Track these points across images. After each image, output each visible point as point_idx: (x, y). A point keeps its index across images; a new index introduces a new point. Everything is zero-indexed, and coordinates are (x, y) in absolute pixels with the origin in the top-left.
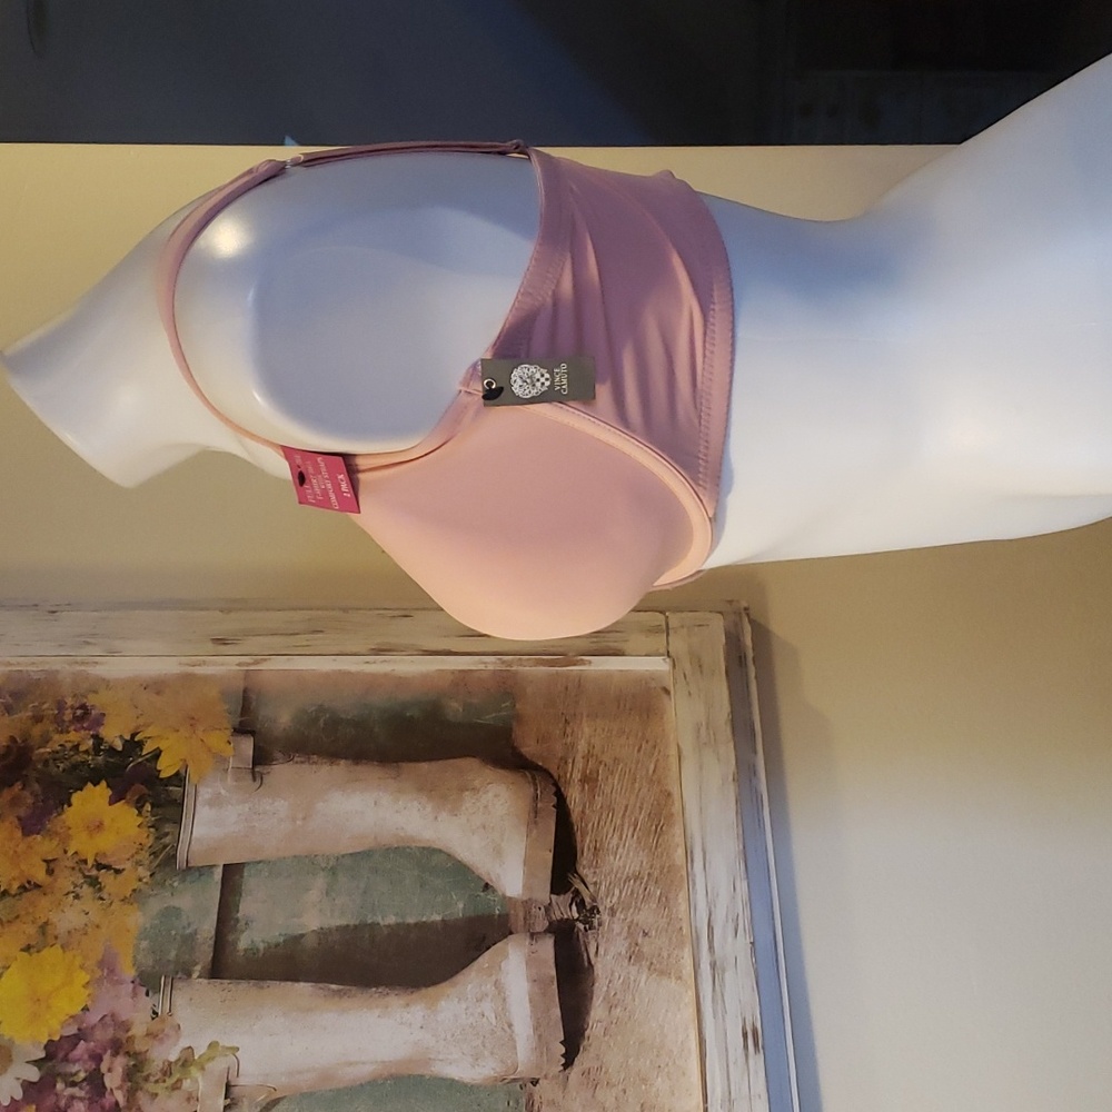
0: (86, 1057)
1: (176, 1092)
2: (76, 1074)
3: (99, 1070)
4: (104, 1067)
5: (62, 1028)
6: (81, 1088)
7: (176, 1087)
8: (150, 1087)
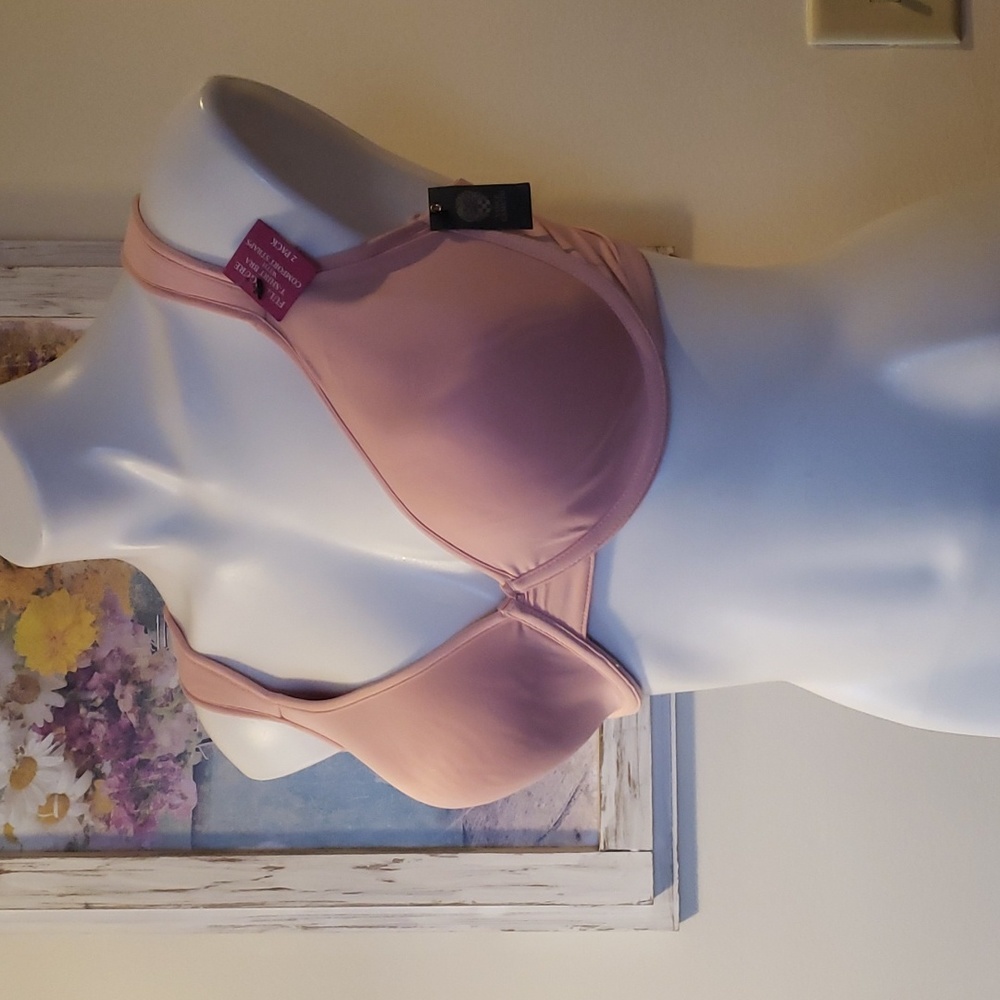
0: (101, 685)
1: (178, 714)
2: (94, 700)
3: (113, 696)
4: (117, 694)
5: (78, 662)
6: (101, 712)
7: (178, 710)
8: (156, 710)
